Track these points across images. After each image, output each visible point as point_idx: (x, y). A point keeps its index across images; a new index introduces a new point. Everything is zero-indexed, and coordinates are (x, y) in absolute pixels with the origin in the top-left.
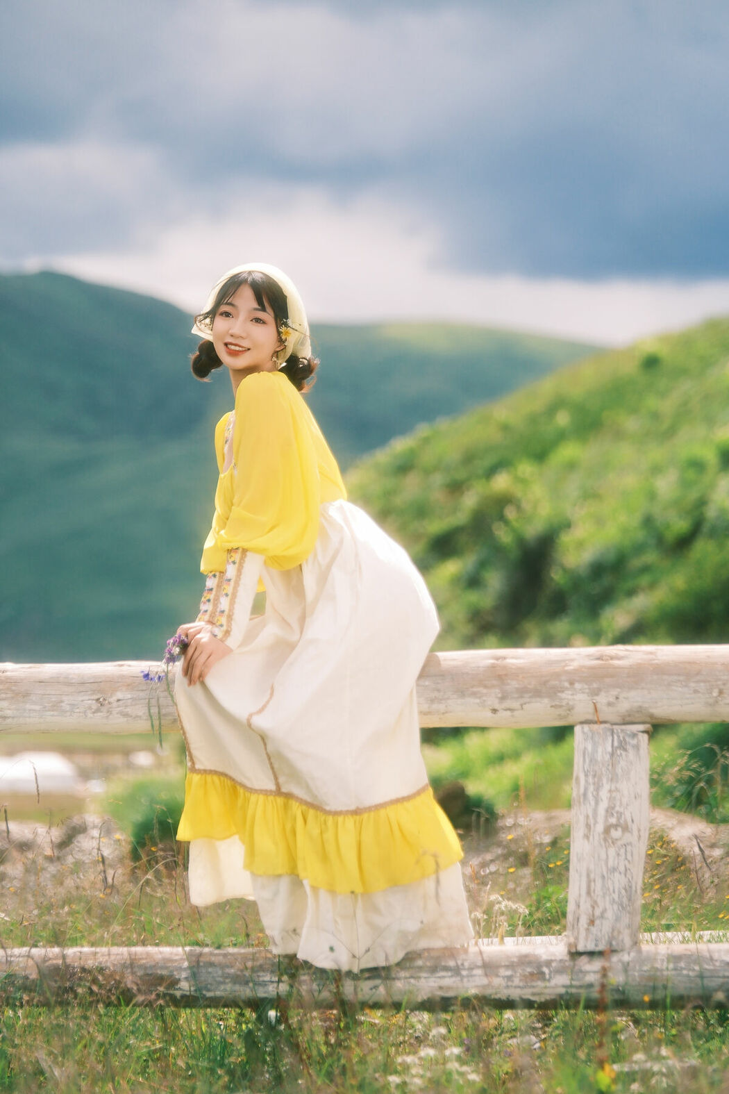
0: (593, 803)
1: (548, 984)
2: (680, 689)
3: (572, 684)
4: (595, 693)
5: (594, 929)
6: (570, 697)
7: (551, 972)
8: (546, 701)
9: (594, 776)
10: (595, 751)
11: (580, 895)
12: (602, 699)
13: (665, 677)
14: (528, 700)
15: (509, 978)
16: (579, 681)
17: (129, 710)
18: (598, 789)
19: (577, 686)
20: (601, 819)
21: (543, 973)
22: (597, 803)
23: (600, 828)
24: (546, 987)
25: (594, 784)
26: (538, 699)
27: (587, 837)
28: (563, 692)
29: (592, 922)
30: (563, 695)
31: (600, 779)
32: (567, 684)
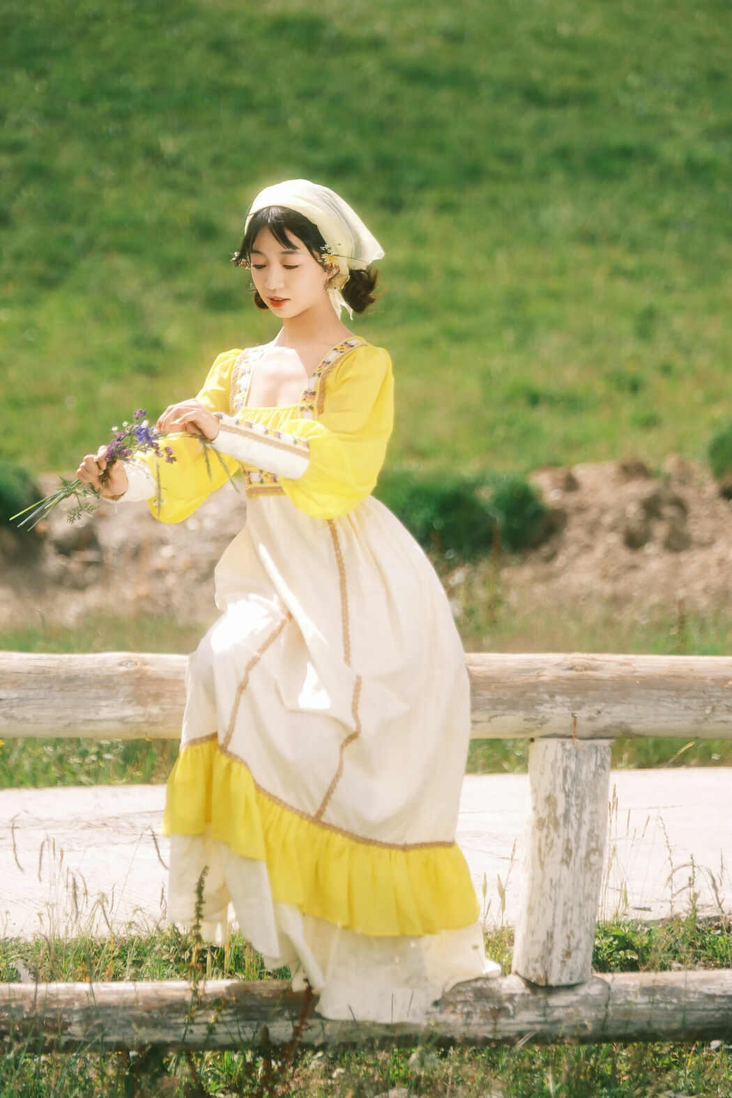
0: (575, 826)
1: (511, 1021)
2: (670, 705)
3: (552, 696)
4: (579, 706)
5: (569, 962)
6: (548, 710)
7: (514, 1008)
8: (521, 714)
9: (577, 797)
10: (579, 769)
11: (554, 925)
12: (582, 714)
13: (655, 692)
14: (501, 712)
15: (468, 1014)
16: (562, 694)
17: (14, 711)
18: (581, 811)
19: (558, 698)
20: (583, 843)
21: (506, 1009)
22: (580, 826)
23: (582, 852)
24: (508, 1024)
25: (577, 805)
26: (513, 712)
27: (566, 862)
28: (541, 704)
29: (568, 954)
30: (541, 708)
31: (583, 800)
32: (546, 697)
